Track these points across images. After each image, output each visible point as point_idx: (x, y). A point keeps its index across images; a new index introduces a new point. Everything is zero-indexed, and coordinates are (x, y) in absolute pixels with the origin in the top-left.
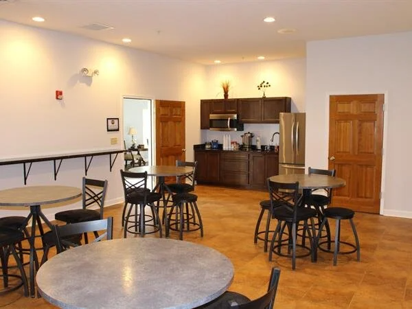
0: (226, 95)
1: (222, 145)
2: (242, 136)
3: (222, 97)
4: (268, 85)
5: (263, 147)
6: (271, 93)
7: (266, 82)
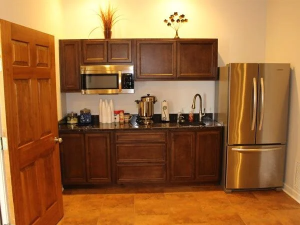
0: (108, 32)
1: (98, 117)
2: (138, 102)
3: (100, 35)
4: (183, 19)
5: (173, 117)
6: (188, 32)
7: (179, 14)
